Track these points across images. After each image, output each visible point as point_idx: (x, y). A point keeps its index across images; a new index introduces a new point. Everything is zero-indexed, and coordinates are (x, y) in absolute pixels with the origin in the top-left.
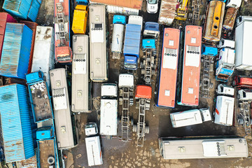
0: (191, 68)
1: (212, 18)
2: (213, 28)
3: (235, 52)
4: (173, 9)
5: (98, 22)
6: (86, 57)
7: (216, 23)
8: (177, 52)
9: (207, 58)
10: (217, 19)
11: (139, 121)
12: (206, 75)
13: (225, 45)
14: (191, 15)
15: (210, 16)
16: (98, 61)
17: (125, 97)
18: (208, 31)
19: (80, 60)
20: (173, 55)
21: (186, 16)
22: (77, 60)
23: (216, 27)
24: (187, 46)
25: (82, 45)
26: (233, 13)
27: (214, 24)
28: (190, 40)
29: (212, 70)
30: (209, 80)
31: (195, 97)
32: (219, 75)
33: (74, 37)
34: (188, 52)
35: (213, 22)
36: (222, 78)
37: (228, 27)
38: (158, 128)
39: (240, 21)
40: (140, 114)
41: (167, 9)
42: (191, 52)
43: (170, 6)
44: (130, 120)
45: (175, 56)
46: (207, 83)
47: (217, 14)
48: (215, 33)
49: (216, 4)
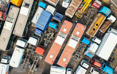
0: (70, 48)
1: (95, 23)
2: (92, 30)
3: (98, 47)
4: (75, 11)
5: (28, 3)
6: (14, 21)
7: (96, 27)
8: (66, 36)
9: (83, 44)
10: (97, 25)
11: (33, 63)
12: (79, 53)
13: (95, 41)
14: (85, 16)
15: (94, 22)
16: (20, 26)
17: (30, 49)
18: (89, 30)
19: (9, 21)
20: (63, 37)
21: (81, 16)
22: (8, 21)
23: (94, 30)
24: (73, 35)
25: (14, 13)
26: (108, 25)
27: (94, 27)
28: (77, 32)
29: (83, 51)
30: (79, 56)
31: (66, 63)
32: (85, 55)
33: (11, 7)
34: (72, 38)
35: (94, 26)
36: (86, 57)
37: (101, 31)
38: (43, 70)
39: (110, 30)
40: (35, 60)
41: (71, 9)
42: (73, 39)
43: (74, 8)
44: (29, 61)
45: (64, 38)
46: (77, 56)
47: (98, 23)
48: (92, 33)
49: (101, 16)
